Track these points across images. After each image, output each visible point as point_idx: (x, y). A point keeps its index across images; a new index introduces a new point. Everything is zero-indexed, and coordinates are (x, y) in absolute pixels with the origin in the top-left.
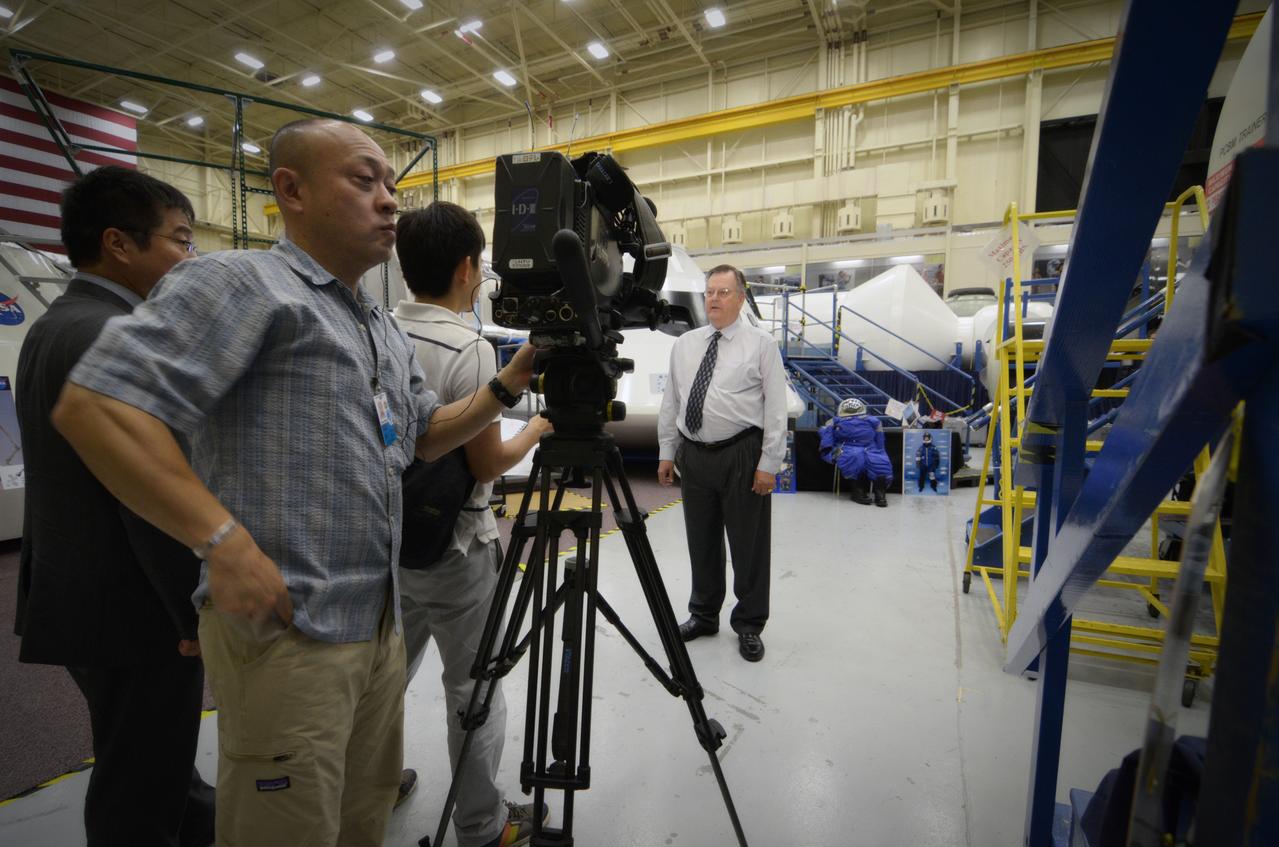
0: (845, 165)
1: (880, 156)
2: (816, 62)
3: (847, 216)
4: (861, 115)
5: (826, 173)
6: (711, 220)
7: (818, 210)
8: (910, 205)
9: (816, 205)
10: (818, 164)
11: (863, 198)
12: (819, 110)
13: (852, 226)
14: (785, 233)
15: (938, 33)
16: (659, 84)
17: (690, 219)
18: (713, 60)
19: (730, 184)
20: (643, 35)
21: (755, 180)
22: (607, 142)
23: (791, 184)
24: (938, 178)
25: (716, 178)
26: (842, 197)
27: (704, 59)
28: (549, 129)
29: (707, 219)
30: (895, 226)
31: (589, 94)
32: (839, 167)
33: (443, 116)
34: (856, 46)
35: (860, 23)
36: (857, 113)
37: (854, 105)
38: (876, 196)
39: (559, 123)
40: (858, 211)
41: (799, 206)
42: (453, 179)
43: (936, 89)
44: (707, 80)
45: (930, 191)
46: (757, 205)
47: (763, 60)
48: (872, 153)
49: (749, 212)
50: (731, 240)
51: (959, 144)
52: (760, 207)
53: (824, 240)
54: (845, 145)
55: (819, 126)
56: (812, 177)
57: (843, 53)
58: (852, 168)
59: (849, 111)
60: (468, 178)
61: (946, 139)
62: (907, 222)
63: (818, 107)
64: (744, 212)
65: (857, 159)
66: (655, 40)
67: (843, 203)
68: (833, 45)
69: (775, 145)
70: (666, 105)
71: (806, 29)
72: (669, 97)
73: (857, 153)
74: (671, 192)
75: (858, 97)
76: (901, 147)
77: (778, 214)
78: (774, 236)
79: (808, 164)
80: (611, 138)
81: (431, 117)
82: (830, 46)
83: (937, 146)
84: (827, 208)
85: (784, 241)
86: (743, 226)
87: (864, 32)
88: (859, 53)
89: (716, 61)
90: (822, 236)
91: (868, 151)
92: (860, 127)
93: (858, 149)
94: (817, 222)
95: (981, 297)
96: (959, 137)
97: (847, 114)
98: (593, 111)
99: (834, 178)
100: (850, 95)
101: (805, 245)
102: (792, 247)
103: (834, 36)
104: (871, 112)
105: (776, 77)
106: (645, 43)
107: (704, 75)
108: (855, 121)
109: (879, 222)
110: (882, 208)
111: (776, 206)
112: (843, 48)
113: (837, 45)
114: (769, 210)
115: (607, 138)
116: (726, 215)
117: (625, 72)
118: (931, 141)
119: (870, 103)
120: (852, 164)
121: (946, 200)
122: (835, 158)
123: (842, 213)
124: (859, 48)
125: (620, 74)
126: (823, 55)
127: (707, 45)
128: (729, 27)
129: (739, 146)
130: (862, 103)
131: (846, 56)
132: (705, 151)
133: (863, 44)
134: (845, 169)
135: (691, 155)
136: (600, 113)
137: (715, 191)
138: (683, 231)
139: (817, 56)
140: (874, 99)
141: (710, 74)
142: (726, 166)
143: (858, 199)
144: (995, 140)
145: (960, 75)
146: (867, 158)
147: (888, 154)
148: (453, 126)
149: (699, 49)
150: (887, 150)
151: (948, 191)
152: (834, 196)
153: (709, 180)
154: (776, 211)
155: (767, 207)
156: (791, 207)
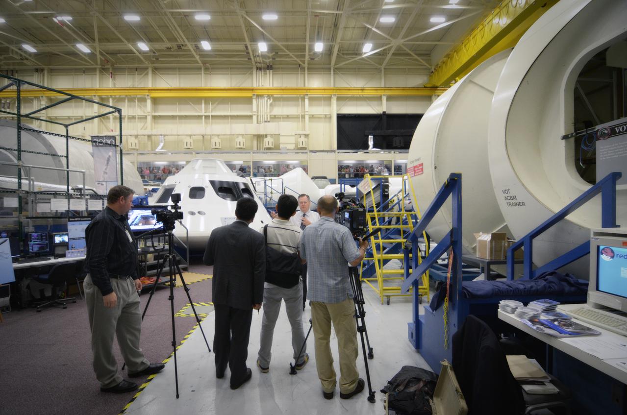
0: (266, 120)
1: (280, 118)
2: (251, 74)
3: (268, 142)
4: (272, 100)
5: (258, 122)
6: (205, 136)
7: (256, 138)
8: (292, 140)
9: (254, 135)
10: (255, 118)
11: (274, 135)
12: (254, 95)
13: (270, 146)
14: (242, 146)
15: (300, 73)
16: (176, 68)
17: (195, 135)
18: (204, 63)
19: (214, 121)
20: (169, 45)
21: (226, 121)
22: (147, 91)
23: (243, 125)
24: (302, 130)
25: (207, 117)
26: (265, 133)
27: (200, 62)
28: (111, 79)
29: (203, 136)
30: (288, 148)
31: (136, 65)
33: (36, 59)
34: (268, 71)
35: (269, 62)
36: (270, 99)
37: (268, 95)
38: (279, 135)
39: (117, 77)
40: (273, 140)
41: (247, 135)
42: (42, 96)
43: (300, 95)
44: (201, 72)
45: (300, 135)
46: (228, 133)
47: (228, 68)
48: (277, 116)
49: (224, 135)
50: (216, 147)
51: (309, 117)
52: (229, 134)
53: (259, 151)
54: (266, 112)
55: (254, 101)
56: (252, 123)
57: (263, 73)
58: (269, 122)
59: (267, 97)
60: (52, 97)
61: (304, 115)
62: (292, 147)
63: (253, 94)
64: (222, 135)
65: (270, 118)
66: (175, 48)
67: (266, 136)
68: (259, 69)
69: (234, 106)
70: (180, 79)
71: (247, 59)
72: (181, 75)
73: (270, 115)
74: (183, 121)
75: (270, 93)
76: (288, 115)
77: (238, 137)
78: (236, 147)
79: (251, 117)
80: (149, 90)
81: (27, 59)
82: (257, 68)
83: (301, 117)
84: (260, 137)
85: (241, 150)
86: (222, 141)
87: (271, 66)
88: (270, 74)
89: (206, 64)
90: (258, 149)
91: (275, 115)
92: (271, 105)
93: (271, 114)
94: (255, 143)
95: (323, 180)
96: (309, 115)
97: (266, 99)
98: (138, 74)
99: (262, 125)
100: (267, 91)
101: (251, 153)
102: (246, 153)
103: (259, 65)
104: (276, 99)
105: (233, 76)
106: (169, 49)
107: (199, 69)
108: (269, 102)
109: (281, 146)
110: (282, 140)
111: (237, 134)
112: (263, 71)
113: (261, 69)
114: (233, 135)
115: (147, 89)
116: (213, 135)
117: (157, 59)
118: (299, 115)
119: (275, 96)
120: (269, 120)
121: (306, 139)
122: (261, 116)
123: (266, 140)
124: (269, 72)
125: (155, 59)
126: (254, 72)
127: (202, 56)
128: (213, 50)
129: (218, 104)
130: (272, 95)
131: (264, 74)
132: (201, 104)
133: (271, 71)
134: (266, 122)
135: (194, 104)
136: (142, 75)
137: (206, 123)
138: (191, 141)
139: (252, 72)
140: (277, 94)
141: (203, 69)
142: (212, 112)
143: (272, 135)
144: (322, 118)
145: (308, 91)
146: (274, 118)
147: (283, 118)
148: (43, 67)
149: (197, 58)
150: (282, 116)
151: (306, 136)
152: (262, 132)
153: (203, 117)
154: (236, 136)
155: (232, 134)
156: (243, 135)
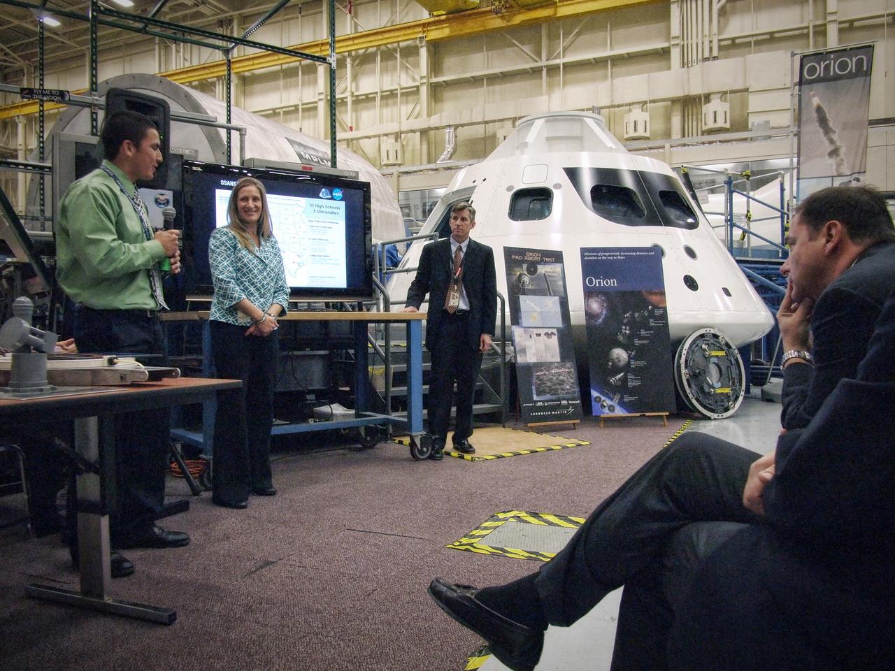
0: (707, 55)
1: (748, 44)
3: (714, 113)
5: (685, 64)
7: (678, 107)
8: (785, 100)
9: (674, 101)
10: (675, 54)
11: (731, 92)
13: (720, 124)
14: (640, 132)
19: (571, 77)
21: (600, 73)
23: (644, 76)
25: (553, 70)
26: (706, 91)
30: (772, 124)
32: (700, 57)
38: (747, 90)
39: (360, 9)
40: (726, 107)
41: (655, 101)
46: (604, 101)
48: (738, 41)
51: (840, 31)
52: (609, 103)
53: (686, 141)
54: (706, 32)
55: (675, 11)
56: (668, 68)
58: (715, 58)
61: (824, 25)
62: (784, 119)
65: (721, 48)
67: (707, 98)
69: (622, 32)
73: (720, 41)
74: (497, 87)
76: (772, 34)
77: (631, 110)
78: (625, 136)
79: (664, 54)
83: (814, 33)
84: (689, 104)
85: (638, 143)
90: (684, 136)
91: (734, 39)
92: (723, 13)
93: (722, 37)
94: (676, 120)
96: (839, 24)
99: (695, 69)
101: (666, 146)
102: (650, 149)
108: (716, 5)
109: (752, 119)
110: (755, 103)
111: (627, 102)
114: (619, 106)
118: (808, 27)
120: (715, 53)
122: (694, 46)
123: (708, 109)
129: (579, 34)
132: (540, 39)
134: (705, 60)
135: (522, 44)
137: (551, 85)
142: (564, 57)
143: (725, 93)
146: (733, 46)
147: (758, 43)
150: (755, 38)
152: (696, 90)
153: (544, 73)
154: (628, 107)
155: (616, 103)
156: (645, 103)
